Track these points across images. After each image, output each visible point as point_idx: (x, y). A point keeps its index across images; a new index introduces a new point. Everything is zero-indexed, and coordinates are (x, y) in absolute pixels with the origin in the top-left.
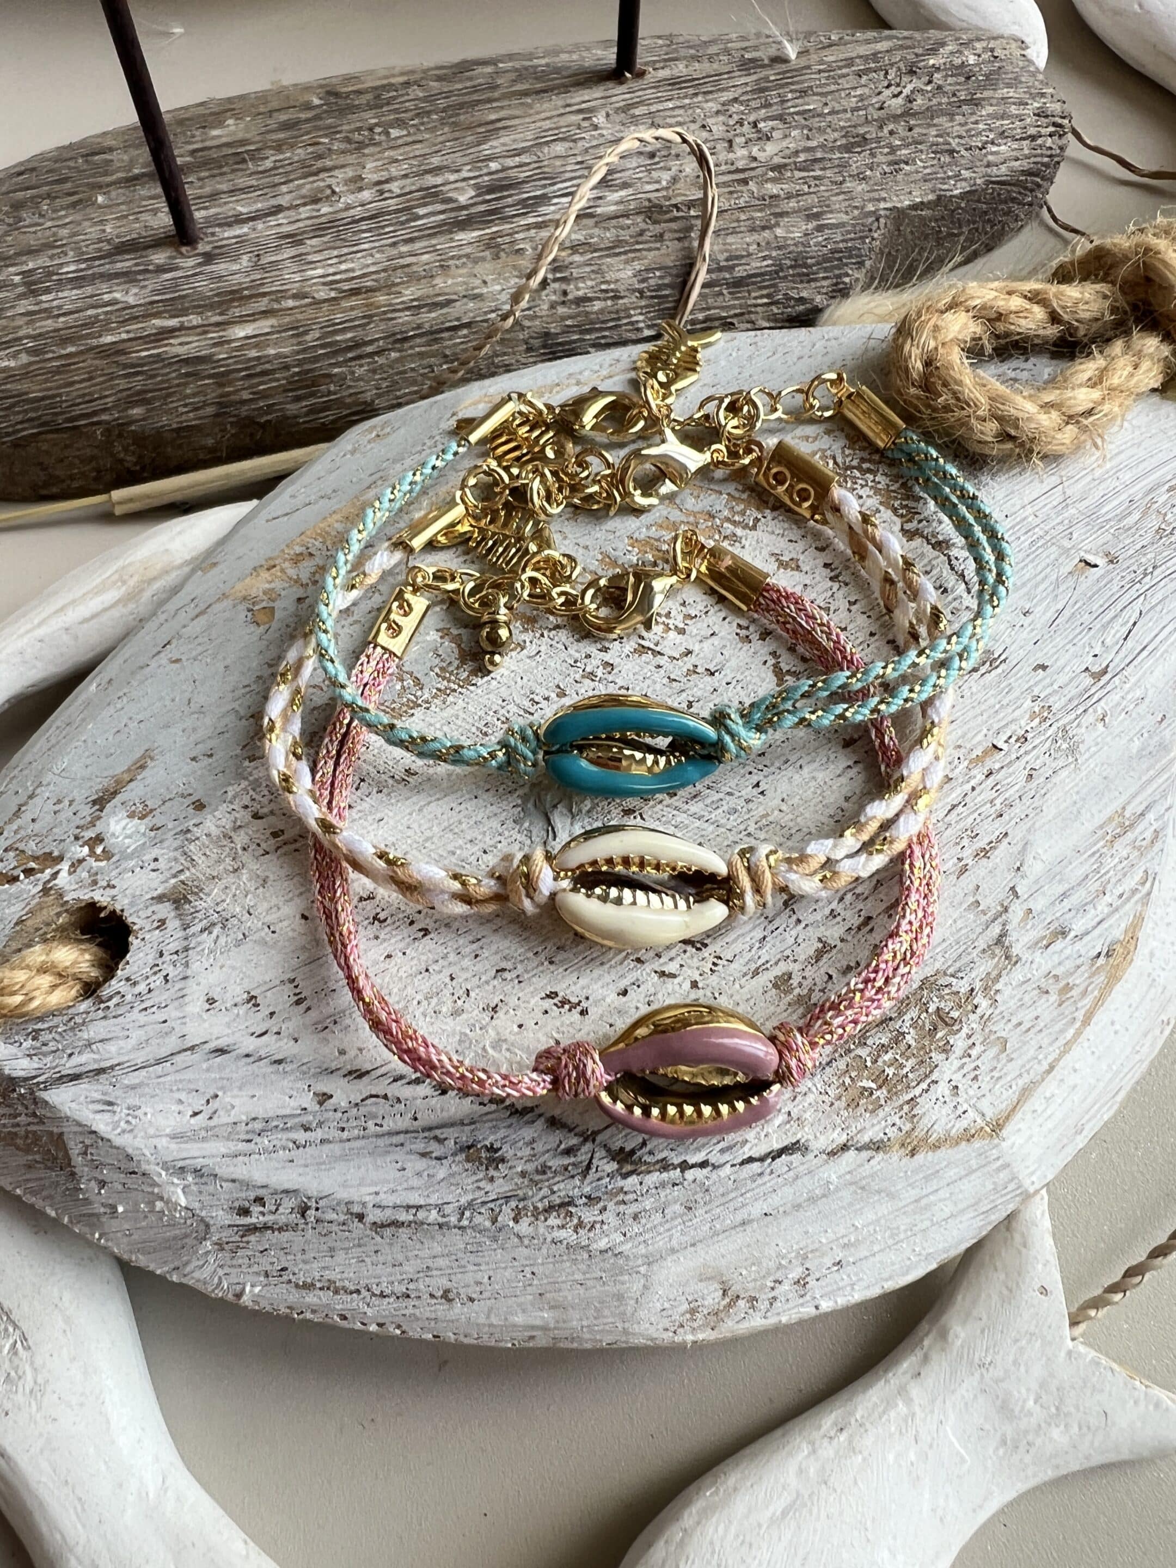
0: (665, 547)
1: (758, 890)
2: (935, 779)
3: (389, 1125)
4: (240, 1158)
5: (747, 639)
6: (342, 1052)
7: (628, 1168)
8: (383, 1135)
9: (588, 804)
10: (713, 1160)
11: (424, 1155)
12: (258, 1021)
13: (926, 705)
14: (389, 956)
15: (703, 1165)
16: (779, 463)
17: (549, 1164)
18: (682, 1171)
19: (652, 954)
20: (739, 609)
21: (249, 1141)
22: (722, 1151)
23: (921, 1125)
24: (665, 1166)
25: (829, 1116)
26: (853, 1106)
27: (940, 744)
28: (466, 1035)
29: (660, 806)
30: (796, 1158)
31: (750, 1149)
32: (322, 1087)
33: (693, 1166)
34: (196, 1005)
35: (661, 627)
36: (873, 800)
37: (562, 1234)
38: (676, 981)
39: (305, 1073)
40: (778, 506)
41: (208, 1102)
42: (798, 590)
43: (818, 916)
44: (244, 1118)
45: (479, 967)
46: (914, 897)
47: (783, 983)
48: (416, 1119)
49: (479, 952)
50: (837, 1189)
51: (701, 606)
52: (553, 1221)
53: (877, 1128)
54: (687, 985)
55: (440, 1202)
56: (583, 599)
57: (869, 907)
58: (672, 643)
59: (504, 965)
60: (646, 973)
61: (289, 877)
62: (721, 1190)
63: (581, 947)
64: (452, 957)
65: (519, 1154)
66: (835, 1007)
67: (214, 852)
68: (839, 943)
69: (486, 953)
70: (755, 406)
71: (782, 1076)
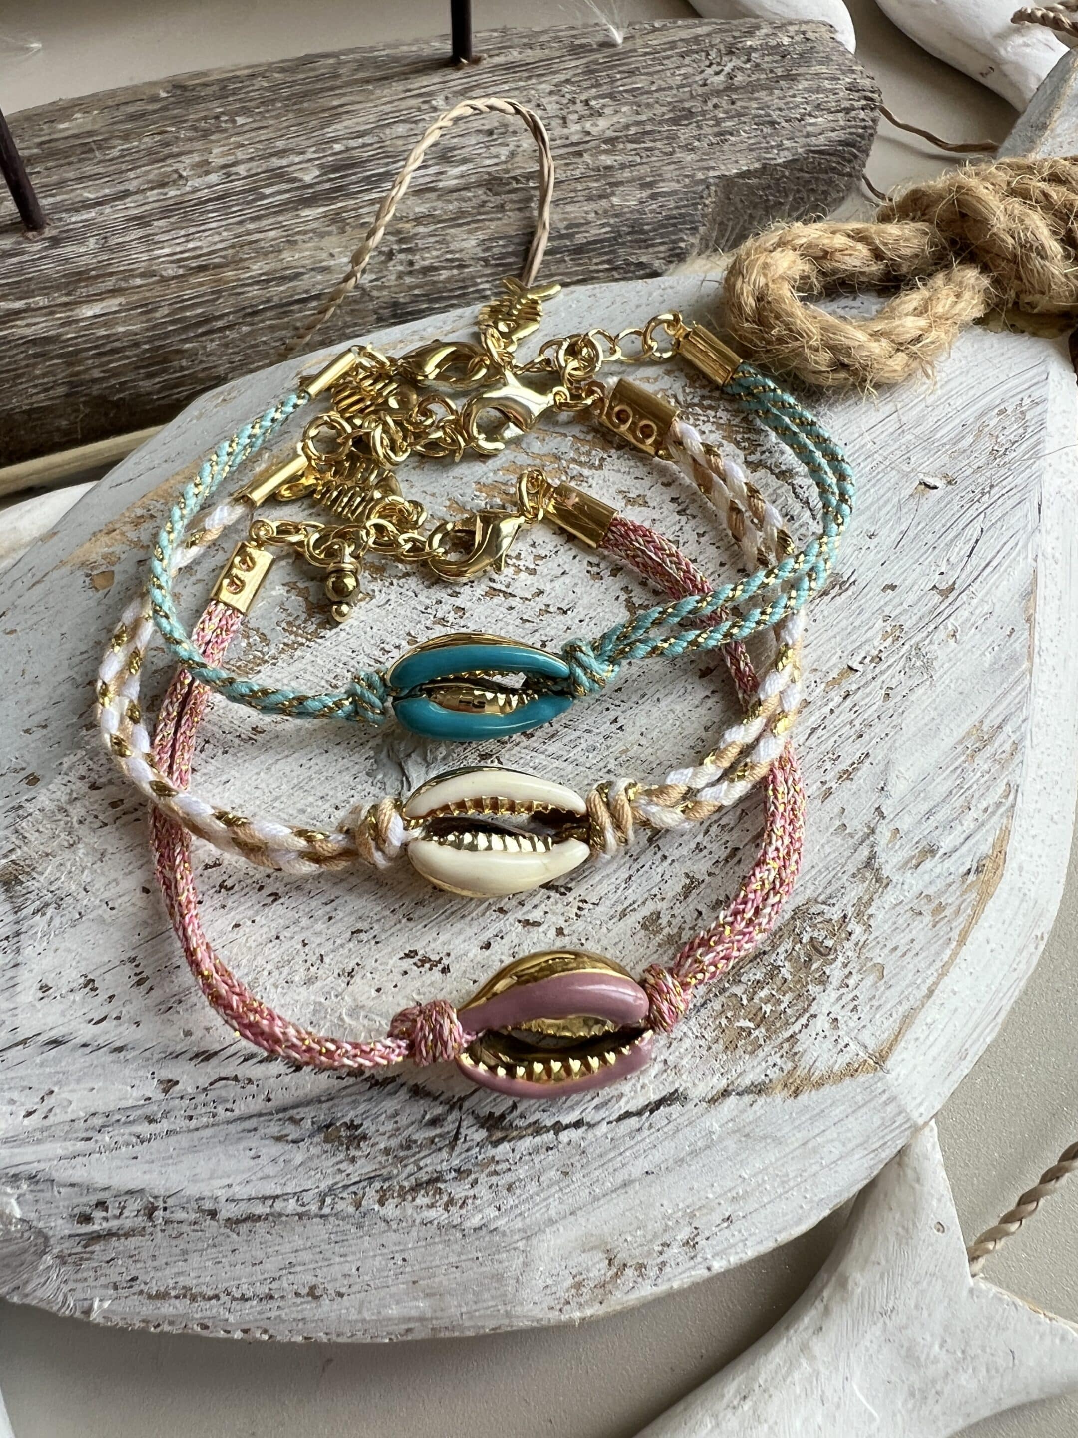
0: (512, 490)
1: (618, 826)
2: (793, 703)
3: (240, 1109)
4: (80, 1160)
5: (598, 576)
6: (188, 1033)
7: (499, 1135)
8: (235, 1121)
9: (442, 752)
10: (588, 1119)
11: (279, 1139)
12: (96, 1006)
13: (780, 626)
14: (237, 926)
15: (578, 1124)
16: (621, 402)
17: (414, 1137)
18: (556, 1134)
19: (514, 902)
20: (589, 546)
21: (89, 1139)
22: (597, 1108)
23: (802, 1063)
24: (537, 1129)
25: (707, 1061)
26: (731, 1047)
27: (795, 667)
28: (320, 1003)
29: (517, 749)
30: (676, 1109)
31: (627, 1103)
32: (167, 1073)
33: (567, 1127)
34: (28, 994)
35: (511, 570)
36: (730, 726)
37: (432, 1214)
38: (541, 929)
39: (148, 1059)
40: (623, 446)
41: (43, 1099)
42: (647, 525)
43: (684, 851)
44: (82, 1114)
45: (333, 930)
46: (779, 823)
47: (651, 923)
48: (269, 1100)
49: (333, 914)
50: (721, 1139)
51: (550, 546)
52: (421, 1200)
53: (758, 1070)
54: (552, 932)
55: (299, 1190)
56: (430, 545)
57: (734, 839)
58: (523, 584)
59: (359, 926)
60: (509, 924)
61: (130, 849)
62: (598, 1151)
63: (440, 901)
64: (305, 921)
65: (382, 1130)
66: (704, 943)
67: (47, 828)
68: (707, 878)
69: (341, 914)
70: (593, 346)
71: (654, 1022)
